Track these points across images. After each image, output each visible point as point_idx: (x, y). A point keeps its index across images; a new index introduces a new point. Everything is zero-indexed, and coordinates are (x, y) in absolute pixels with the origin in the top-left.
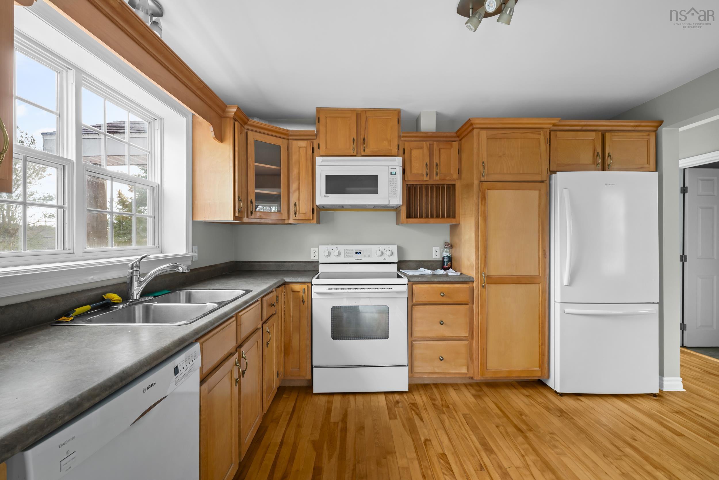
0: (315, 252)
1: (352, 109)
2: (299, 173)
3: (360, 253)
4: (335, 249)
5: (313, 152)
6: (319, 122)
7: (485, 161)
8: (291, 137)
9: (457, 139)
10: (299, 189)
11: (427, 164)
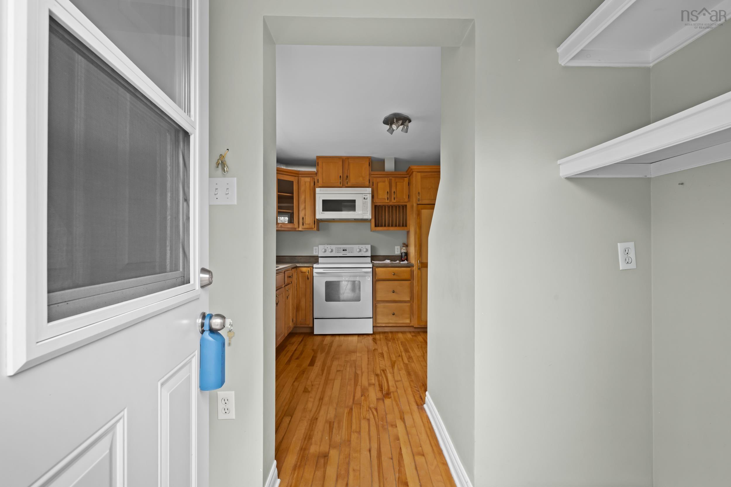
0: (316, 249)
1: (340, 157)
2: (305, 198)
3: (346, 250)
4: (329, 247)
5: (314, 185)
6: (318, 165)
7: (420, 191)
8: (300, 175)
9: (408, 176)
10: (305, 208)
11: (388, 192)
